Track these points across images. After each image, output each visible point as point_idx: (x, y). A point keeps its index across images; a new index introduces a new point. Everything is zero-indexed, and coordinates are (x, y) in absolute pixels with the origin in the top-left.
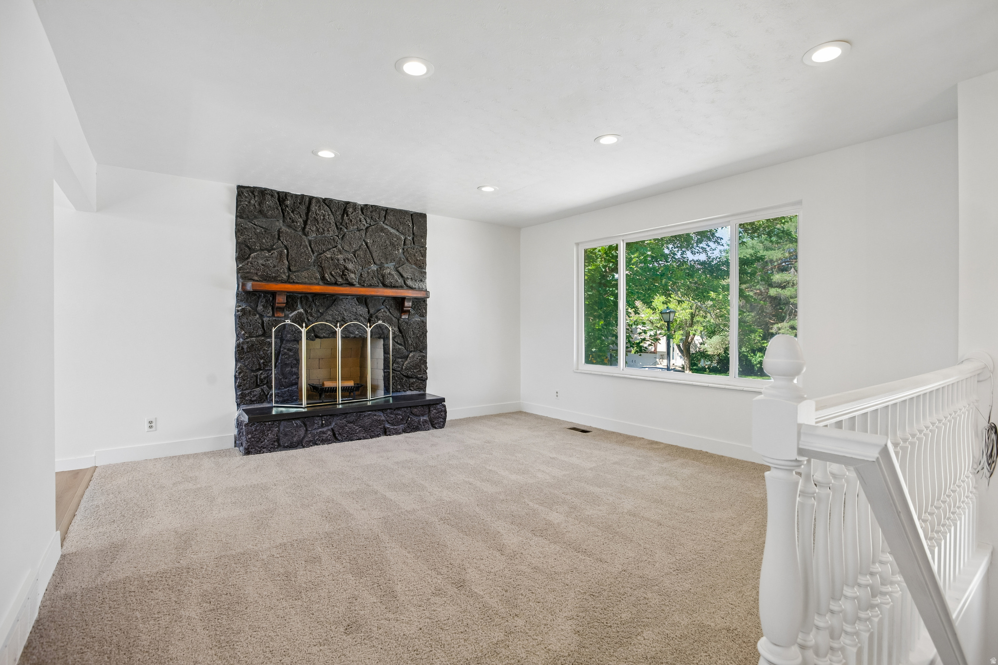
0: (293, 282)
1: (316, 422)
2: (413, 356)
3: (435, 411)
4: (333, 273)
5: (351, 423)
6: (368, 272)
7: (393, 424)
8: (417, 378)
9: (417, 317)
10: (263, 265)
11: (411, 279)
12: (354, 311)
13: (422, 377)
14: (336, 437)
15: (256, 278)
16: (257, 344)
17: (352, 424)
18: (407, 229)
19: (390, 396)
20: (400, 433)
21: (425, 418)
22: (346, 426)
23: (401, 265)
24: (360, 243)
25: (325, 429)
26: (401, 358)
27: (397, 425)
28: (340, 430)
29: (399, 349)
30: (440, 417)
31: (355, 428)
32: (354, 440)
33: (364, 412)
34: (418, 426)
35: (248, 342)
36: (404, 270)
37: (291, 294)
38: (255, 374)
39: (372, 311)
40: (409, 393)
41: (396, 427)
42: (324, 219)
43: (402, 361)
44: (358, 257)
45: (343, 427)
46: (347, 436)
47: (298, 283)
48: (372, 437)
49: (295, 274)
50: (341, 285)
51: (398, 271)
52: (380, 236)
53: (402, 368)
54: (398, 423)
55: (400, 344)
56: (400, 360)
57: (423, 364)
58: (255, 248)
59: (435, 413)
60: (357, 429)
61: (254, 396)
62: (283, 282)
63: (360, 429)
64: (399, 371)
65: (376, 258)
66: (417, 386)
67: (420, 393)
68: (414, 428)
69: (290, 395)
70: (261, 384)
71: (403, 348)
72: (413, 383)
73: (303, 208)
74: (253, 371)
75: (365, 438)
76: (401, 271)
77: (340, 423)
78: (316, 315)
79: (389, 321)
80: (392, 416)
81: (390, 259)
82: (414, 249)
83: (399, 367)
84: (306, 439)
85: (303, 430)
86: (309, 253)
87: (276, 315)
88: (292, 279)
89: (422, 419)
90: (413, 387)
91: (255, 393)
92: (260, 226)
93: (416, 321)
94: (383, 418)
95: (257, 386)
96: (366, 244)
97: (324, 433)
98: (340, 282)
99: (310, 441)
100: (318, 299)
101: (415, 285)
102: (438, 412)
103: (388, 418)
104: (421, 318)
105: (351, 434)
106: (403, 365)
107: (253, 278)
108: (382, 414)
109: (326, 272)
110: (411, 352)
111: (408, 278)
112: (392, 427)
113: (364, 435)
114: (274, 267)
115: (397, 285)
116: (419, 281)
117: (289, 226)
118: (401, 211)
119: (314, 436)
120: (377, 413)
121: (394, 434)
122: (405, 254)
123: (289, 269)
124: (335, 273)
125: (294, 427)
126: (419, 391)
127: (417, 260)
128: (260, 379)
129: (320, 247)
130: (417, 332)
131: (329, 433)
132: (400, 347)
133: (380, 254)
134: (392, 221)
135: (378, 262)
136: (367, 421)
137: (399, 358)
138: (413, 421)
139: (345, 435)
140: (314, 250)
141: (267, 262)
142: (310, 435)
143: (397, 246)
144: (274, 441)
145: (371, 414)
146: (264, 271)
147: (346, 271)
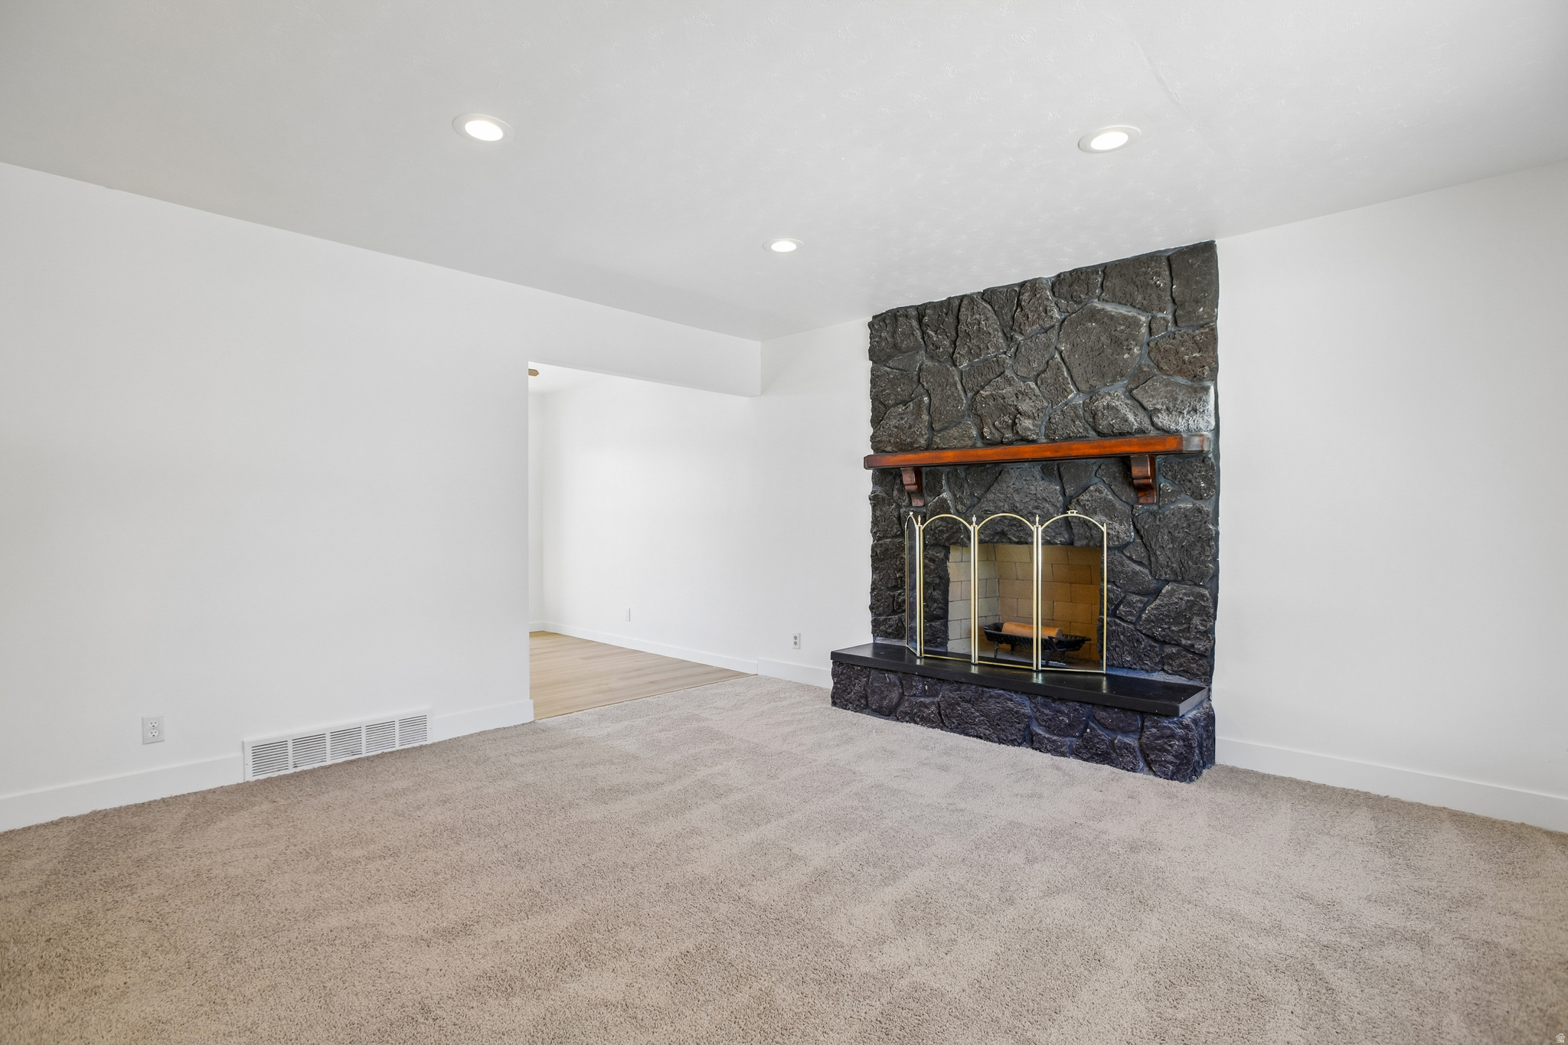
0: (938, 448)
1: (914, 684)
2: (1171, 593)
3: (1154, 730)
4: (997, 423)
5: (969, 702)
6: (1062, 411)
7: (1048, 729)
8: (1178, 645)
9: (1182, 501)
10: (896, 427)
11: (1168, 409)
12: (1032, 492)
13: (1192, 646)
14: (942, 720)
15: (889, 449)
16: (891, 549)
17: (970, 706)
18: (1154, 296)
19: (1102, 674)
20: (1063, 754)
21: (1127, 740)
22: (958, 704)
23: (1142, 382)
24: (1047, 357)
25: (927, 700)
26: (1138, 594)
27: (1058, 735)
28: (947, 708)
29: (1136, 573)
30: (1167, 751)
31: (973, 713)
32: (970, 736)
33: (992, 688)
34: (1109, 754)
35: (881, 545)
36: (1147, 392)
37: (933, 468)
38: (892, 593)
39: (1069, 491)
40: (1158, 677)
41: (1055, 738)
42: (979, 329)
43: (1141, 601)
44: (1042, 384)
45: (951, 704)
46: (959, 724)
47: (944, 449)
48: (1001, 741)
49: (939, 435)
50: (1011, 443)
51: (1133, 398)
52: (1087, 331)
53: (1140, 617)
54: (1063, 732)
55: (1140, 563)
56: (1135, 598)
57: (1198, 615)
58: (889, 404)
59: (1153, 735)
60: (976, 717)
61: (891, 626)
62: (920, 449)
63: (982, 718)
64: (1131, 623)
65: (1078, 380)
66: (1181, 665)
67: (1191, 683)
68: (1098, 755)
69: (933, 635)
70: (898, 609)
71: (1147, 571)
72: (1171, 657)
73: (950, 320)
74: (889, 589)
75: (988, 738)
76: (1139, 397)
77: (949, 697)
78: (968, 502)
79: (1106, 510)
80: (1047, 711)
81: (1110, 375)
82: (1174, 338)
83: (1132, 614)
84: (901, 708)
85: (897, 692)
86: (959, 395)
87: (914, 504)
88: (936, 443)
89: (1120, 738)
90: (1171, 665)
91: (891, 622)
92: (896, 369)
93: (1180, 508)
94: (1027, 711)
95: (894, 612)
96: (1061, 353)
97: (926, 706)
98: (1008, 438)
99: (906, 713)
100: (972, 473)
101: (1177, 423)
102: (1162, 737)
103: (1038, 714)
104: (1195, 502)
105: (967, 723)
106: (1144, 609)
107: (886, 449)
108: (1027, 703)
109: (987, 424)
110: (1167, 582)
111: (1159, 411)
112: (1047, 736)
113: (987, 732)
114: (910, 428)
115: (1126, 429)
116: (1189, 412)
117: (932, 358)
118: (1138, 260)
119: (912, 707)
120: (1016, 697)
121: (1048, 751)
122: (1152, 354)
123: (931, 428)
124: (1000, 423)
125: (886, 683)
126: (1190, 679)
127: (1184, 362)
128: (897, 602)
129: (975, 381)
130: (1181, 535)
131: (933, 708)
132: (1138, 568)
133: (1090, 369)
134: (1117, 289)
135: (1084, 387)
136: (994, 707)
137: (1134, 593)
138: (1096, 736)
139: (954, 721)
140: (966, 387)
141: (901, 422)
142: (907, 704)
143: (1126, 343)
144: (861, 697)
145: (1001, 695)
146: (897, 437)
147: (1019, 415)
